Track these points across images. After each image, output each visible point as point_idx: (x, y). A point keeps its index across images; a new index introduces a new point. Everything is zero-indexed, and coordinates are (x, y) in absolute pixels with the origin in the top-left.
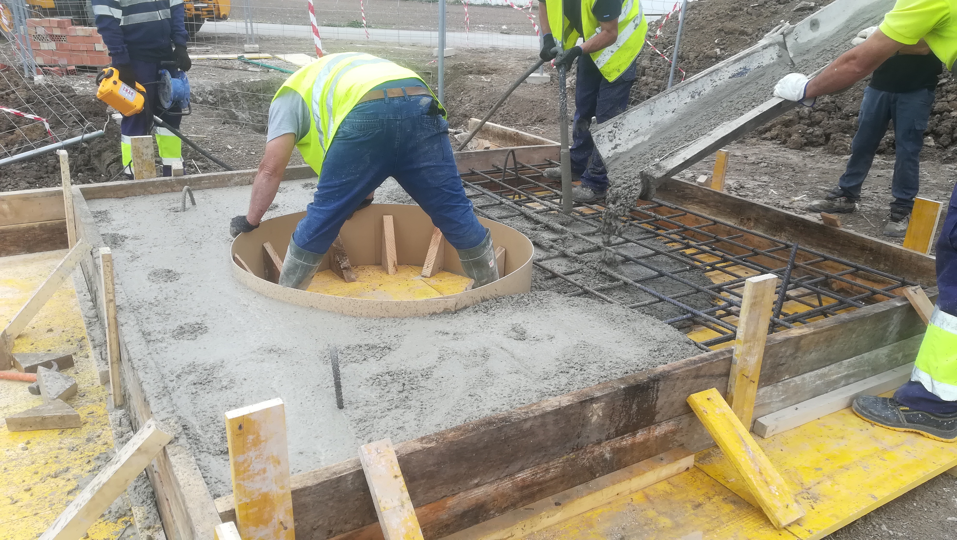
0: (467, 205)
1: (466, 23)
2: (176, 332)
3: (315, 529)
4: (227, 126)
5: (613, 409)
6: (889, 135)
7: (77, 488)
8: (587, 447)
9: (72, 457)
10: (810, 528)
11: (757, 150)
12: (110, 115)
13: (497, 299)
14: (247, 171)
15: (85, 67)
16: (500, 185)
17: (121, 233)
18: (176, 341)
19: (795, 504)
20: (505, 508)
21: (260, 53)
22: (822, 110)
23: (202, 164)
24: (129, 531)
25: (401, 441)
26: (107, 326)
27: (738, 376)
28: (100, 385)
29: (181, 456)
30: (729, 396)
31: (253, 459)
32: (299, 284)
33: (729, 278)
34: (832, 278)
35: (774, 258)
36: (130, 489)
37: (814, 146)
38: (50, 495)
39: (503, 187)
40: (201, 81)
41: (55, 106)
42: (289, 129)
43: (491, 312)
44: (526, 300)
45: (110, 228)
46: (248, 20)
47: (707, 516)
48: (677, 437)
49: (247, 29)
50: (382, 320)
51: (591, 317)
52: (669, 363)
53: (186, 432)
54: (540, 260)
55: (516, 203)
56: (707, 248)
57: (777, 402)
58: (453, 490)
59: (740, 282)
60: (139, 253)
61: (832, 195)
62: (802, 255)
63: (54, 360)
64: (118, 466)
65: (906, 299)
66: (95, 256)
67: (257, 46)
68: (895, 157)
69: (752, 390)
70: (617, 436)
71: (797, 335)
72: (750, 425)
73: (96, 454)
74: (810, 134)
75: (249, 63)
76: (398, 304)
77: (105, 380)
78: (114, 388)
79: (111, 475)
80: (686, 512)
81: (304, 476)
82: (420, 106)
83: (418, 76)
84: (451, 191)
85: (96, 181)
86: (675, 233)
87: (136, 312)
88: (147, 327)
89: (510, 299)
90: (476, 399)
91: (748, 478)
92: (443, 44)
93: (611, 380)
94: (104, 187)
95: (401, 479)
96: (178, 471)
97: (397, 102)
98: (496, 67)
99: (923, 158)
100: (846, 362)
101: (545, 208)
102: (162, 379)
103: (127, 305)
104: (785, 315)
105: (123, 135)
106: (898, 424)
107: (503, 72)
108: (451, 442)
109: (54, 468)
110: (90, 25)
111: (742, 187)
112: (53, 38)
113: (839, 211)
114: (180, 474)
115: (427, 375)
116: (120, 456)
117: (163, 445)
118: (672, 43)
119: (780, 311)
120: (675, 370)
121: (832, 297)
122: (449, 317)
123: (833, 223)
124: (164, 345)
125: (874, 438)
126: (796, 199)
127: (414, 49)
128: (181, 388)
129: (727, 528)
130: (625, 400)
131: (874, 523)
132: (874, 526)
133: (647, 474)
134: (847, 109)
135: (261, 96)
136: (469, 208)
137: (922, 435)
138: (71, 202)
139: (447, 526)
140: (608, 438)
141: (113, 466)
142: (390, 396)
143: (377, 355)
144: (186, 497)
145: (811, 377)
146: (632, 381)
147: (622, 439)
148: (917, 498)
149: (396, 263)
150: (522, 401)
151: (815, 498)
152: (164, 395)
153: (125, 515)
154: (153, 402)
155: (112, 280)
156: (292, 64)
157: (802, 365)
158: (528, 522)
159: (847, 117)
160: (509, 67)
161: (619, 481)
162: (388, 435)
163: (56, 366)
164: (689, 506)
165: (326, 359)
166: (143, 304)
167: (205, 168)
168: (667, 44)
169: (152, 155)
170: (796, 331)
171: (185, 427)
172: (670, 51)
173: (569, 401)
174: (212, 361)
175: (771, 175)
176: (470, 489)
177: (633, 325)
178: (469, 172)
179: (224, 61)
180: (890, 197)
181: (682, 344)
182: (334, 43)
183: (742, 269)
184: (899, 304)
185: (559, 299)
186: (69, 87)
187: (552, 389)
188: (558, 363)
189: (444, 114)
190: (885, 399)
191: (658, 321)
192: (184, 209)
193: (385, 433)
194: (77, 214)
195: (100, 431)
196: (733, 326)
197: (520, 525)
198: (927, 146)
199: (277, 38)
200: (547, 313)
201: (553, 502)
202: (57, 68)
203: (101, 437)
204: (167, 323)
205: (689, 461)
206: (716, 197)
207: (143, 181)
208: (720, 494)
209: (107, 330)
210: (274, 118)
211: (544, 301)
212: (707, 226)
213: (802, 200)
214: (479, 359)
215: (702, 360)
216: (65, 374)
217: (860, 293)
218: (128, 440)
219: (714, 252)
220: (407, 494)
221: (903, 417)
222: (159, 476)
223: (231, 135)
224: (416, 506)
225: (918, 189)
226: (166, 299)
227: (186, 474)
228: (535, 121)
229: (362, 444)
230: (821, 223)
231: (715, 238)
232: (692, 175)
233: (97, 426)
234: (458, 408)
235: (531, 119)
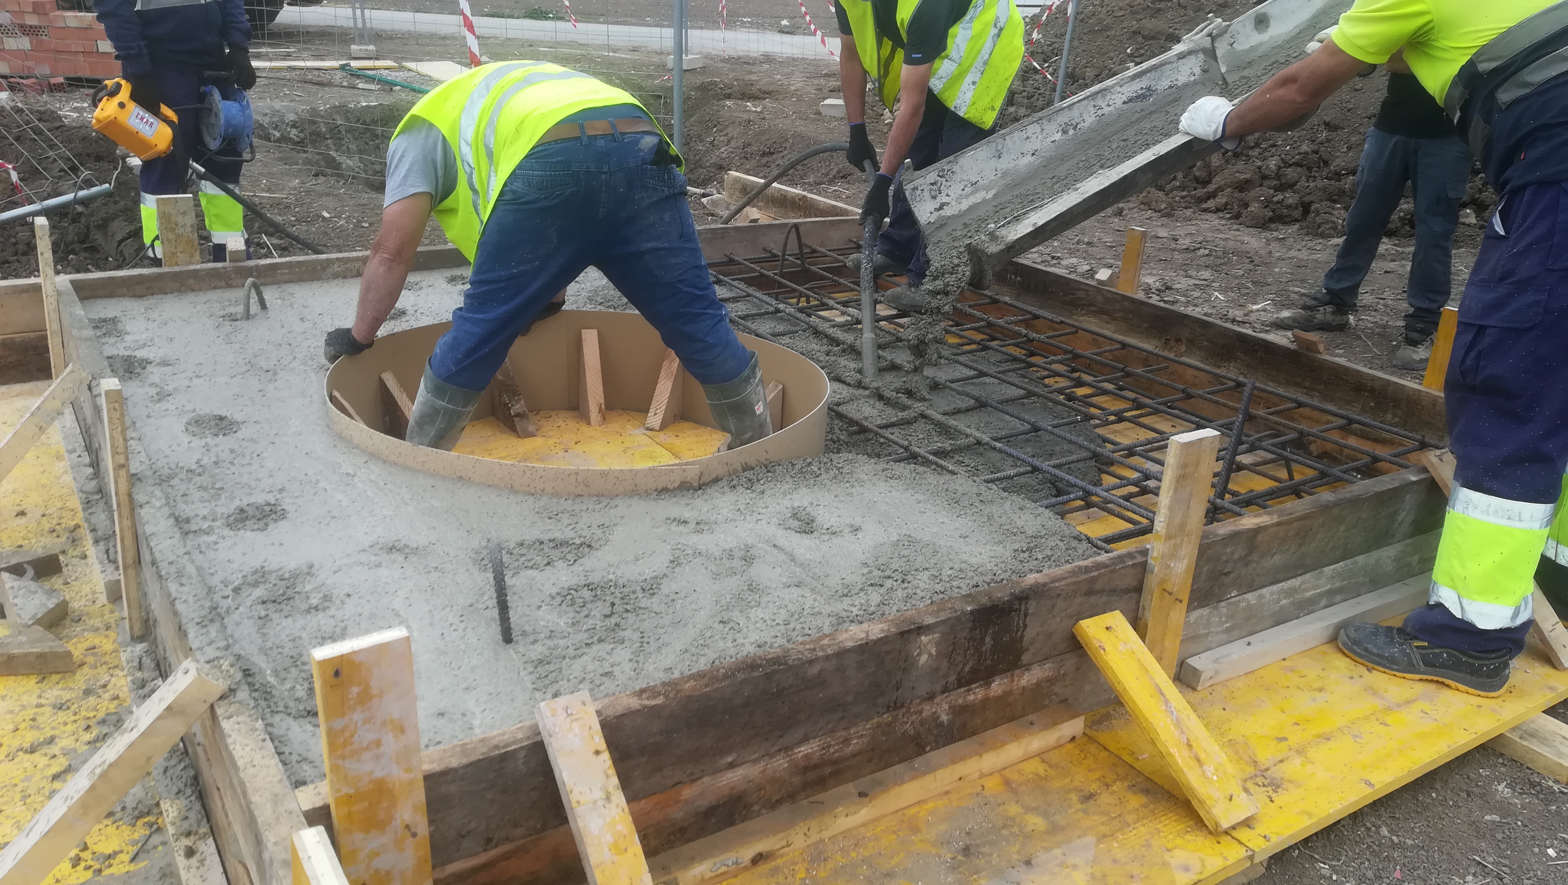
0: (718, 312)
1: (720, 14)
2: (232, 518)
3: (463, 837)
4: (322, 179)
5: (954, 643)
6: (1405, 206)
7: (69, 770)
8: (911, 703)
9: (61, 720)
10: (1267, 833)
11: (1193, 228)
12: (124, 158)
13: (769, 467)
14: (354, 254)
15: (79, 79)
16: (776, 281)
17: (140, 354)
18: (232, 533)
19: (1244, 795)
20: (777, 801)
21: (377, 59)
22: (1297, 164)
23: (279, 242)
24: (156, 839)
25: (607, 695)
26: (115, 507)
27: (1156, 592)
28: (106, 602)
29: (240, 719)
30: (1142, 623)
31: (360, 724)
32: (441, 441)
33: (1145, 435)
34: (1309, 435)
35: (1216, 402)
36: (156, 772)
37: (1284, 223)
38: (22, 781)
39: (781, 285)
40: (278, 105)
41: (29, 143)
42: (420, 186)
43: (758, 487)
44: (816, 469)
45: (121, 346)
46: (357, 5)
47: (1102, 813)
48: (1057, 689)
49: (355, 20)
50: (578, 500)
51: (922, 497)
52: (1046, 571)
53: (250, 679)
54: (838, 404)
55: (801, 310)
56: (1110, 386)
57: (1218, 633)
58: (692, 773)
59: (1160, 442)
60: (170, 388)
61: (1313, 302)
62: (1262, 398)
63: (27, 563)
64: (135, 734)
65: (1425, 470)
66: (95, 392)
67: (371, 47)
68: (1414, 242)
69: (1178, 615)
70: (959, 687)
71: (1251, 526)
72: (1174, 671)
73: (101, 715)
74: (1278, 202)
75: (358, 77)
76: (604, 474)
77: (114, 594)
78: (129, 607)
79: (122, 750)
80: (1070, 806)
81: (445, 751)
82: (641, 150)
83: (636, 102)
84: (692, 290)
85: (100, 268)
86: (1060, 362)
87: (164, 484)
88: (184, 510)
89: (790, 467)
90: (732, 628)
91: (1170, 754)
92: (680, 48)
93: (950, 598)
94: (111, 279)
95: (606, 756)
96: (235, 743)
97: (601, 143)
98: (771, 88)
99: (1458, 244)
100: (1328, 570)
101: (849, 318)
102: (208, 594)
103: (149, 473)
104: (1234, 494)
105: (143, 194)
106: (1409, 668)
107: (781, 97)
108: (690, 698)
109: (29, 737)
110: (88, 10)
111: (1169, 288)
112: (26, 30)
113: (1323, 327)
114: (238, 748)
115: (651, 588)
116: (137, 719)
117: (210, 702)
118: (1058, 52)
119: (1225, 487)
120: (1053, 582)
121: (1308, 466)
122: (690, 496)
123: (1311, 347)
124: (212, 538)
125: (1372, 691)
126: (1255, 307)
127: (636, 56)
128: (241, 609)
129: (1134, 832)
130: (972, 629)
131: (1368, 825)
132: (1369, 829)
133: (1007, 747)
134: (1338, 163)
135: (379, 130)
136: (722, 318)
137: (1448, 686)
138: (55, 303)
139: (682, 830)
140: (945, 690)
141: (126, 735)
142: (590, 622)
143: (569, 556)
144: (248, 785)
145: (1272, 594)
146: (984, 600)
147: (968, 691)
148: (1438, 786)
149: (603, 406)
150: (807, 631)
151: (1276, 785)
152: (212, 621)
153: (148, 813)
154: (192, 632)
155: (124, 431)
156: (431, 79)
157: (1258, 575)
158: (814, 824)
159: (1338, 176)
160: (793, 88)
161: (963, 758)
162: (586, 686)
163: (30, 572)
164: (1074, 797)
165: (484, 562)
166: (178, 471)
167: (284, 249)
168: (1049, 54)
169: (192, 226)
170: (1249, 521)
171: (247, 673)
172: (1054, 66)
173: (882, 630)
174: (292, 565)
175: (1215, 268)
176: (721, 771)
177: (987, 509)
178: (725, 259)
179: (316, 73)
180: (1404, 305)
181: (1066, 540)
182: (502, 45)
183: (1167, 420)
184: (1414, 479)
185: (870, 467)
186: (52, 112)
187: (855, 611)
188: (865, 571)
189: (679, 164)
190: (1390, 629)
191: (1028, 504)
192: (248, 316)
193: (581, 682)
194: (65, 323)
195: (106, 678)
196: (1151, 511)
197: (801, 828)
198: (1464, 224)
199: (406, 36)
200: (850, 490)
201: (855, 792)
202: (33, 80)
203: (109, 687)
204: (219, 503)
205: (1075, 726)
206: (1126, 304)
207: (177, 269)
208: (1124, 778)
209: (116, 514)
210: (396, 167)
211: (845, 470)
212: (1110, 351)
213: (1265, 310)
214: (737, 563)
215: (1098, 566)
216: (47, 585)
217: (1353, 460)
218: (153, 691)
219: (1122, 393)
220: (615, 780)
221: (1418, 657)
222: (205, 751)
223: (328, 195)
224: (631, 798)
225: (1449, 293)
226: (216, 463)
227: (248, 749)
228: (835, 177)
229: (543, 700)
230: (1293, 346)
231: (1123, 370)
232: (1088, 267)
233: (102, 670)
234: (701, 642)
235: (827, 174)
